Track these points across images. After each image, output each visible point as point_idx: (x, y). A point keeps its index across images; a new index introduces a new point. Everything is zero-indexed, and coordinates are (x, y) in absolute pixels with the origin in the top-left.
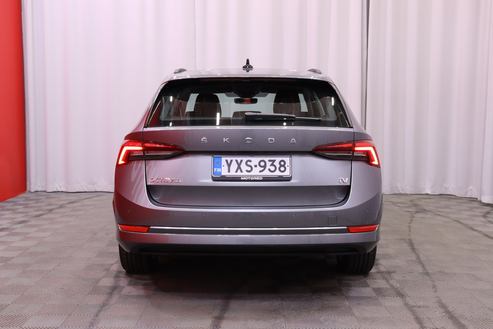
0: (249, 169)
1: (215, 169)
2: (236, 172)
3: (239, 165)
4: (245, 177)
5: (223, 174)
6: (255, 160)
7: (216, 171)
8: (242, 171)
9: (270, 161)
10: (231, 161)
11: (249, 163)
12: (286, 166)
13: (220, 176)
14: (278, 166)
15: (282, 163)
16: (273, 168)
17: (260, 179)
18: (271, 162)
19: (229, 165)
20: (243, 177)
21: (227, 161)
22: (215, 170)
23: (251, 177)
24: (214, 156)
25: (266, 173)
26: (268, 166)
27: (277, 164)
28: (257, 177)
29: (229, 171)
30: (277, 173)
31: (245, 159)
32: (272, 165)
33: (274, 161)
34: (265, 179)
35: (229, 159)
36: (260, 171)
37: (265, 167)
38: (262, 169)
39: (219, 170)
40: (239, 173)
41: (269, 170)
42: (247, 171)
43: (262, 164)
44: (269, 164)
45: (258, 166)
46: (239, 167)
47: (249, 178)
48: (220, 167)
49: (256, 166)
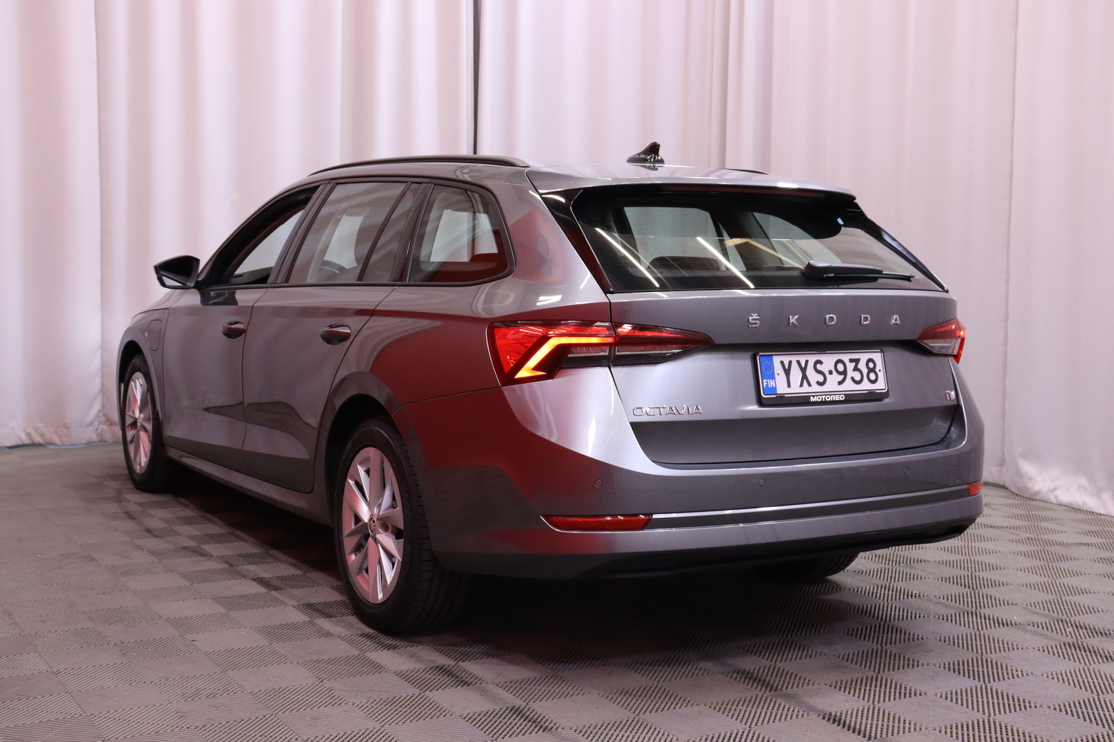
0: (821, 379)
1: (764, 381)
2: (801, 385)
3: (804, 370)
4: (817, 396)
5: (779, 391)
6: (828, 361)
7: (767, 385)
8: (810, 385)
9: (851, 361)
10: (790, 362)
11: (819, 367)
12: (877, 370)
13: (775, 396)
14: (865, 371)
15: (871, 365)
16: (857, 376)
17: (841, 399)
18: (854, 364)
19: (787, 372)
20: (814, 396)
21: (782, 363)
22: (765, 384)
23: (826, 395)
24: (761, 354)
25: (849, 386)
26: (850, 373)
27: (862, 366)
29: (789, 386)
30: (866, 386)
31: (812, 359)
32: (856, 369)
33: (857, 361)
34: (850, 398)
35: (786, 359)
36: (840, 383)
37: (844, 373)
38: (843, 376)
39: (771, 383)
40: (806, 389)
41: (852, 378)
42: (820, 384)
43: (840, 367)
44: (850, 366)
45: (834, 372)
46: (804, 377)
47: (823, 397)
48: (772, 377)
49: (831, 372)
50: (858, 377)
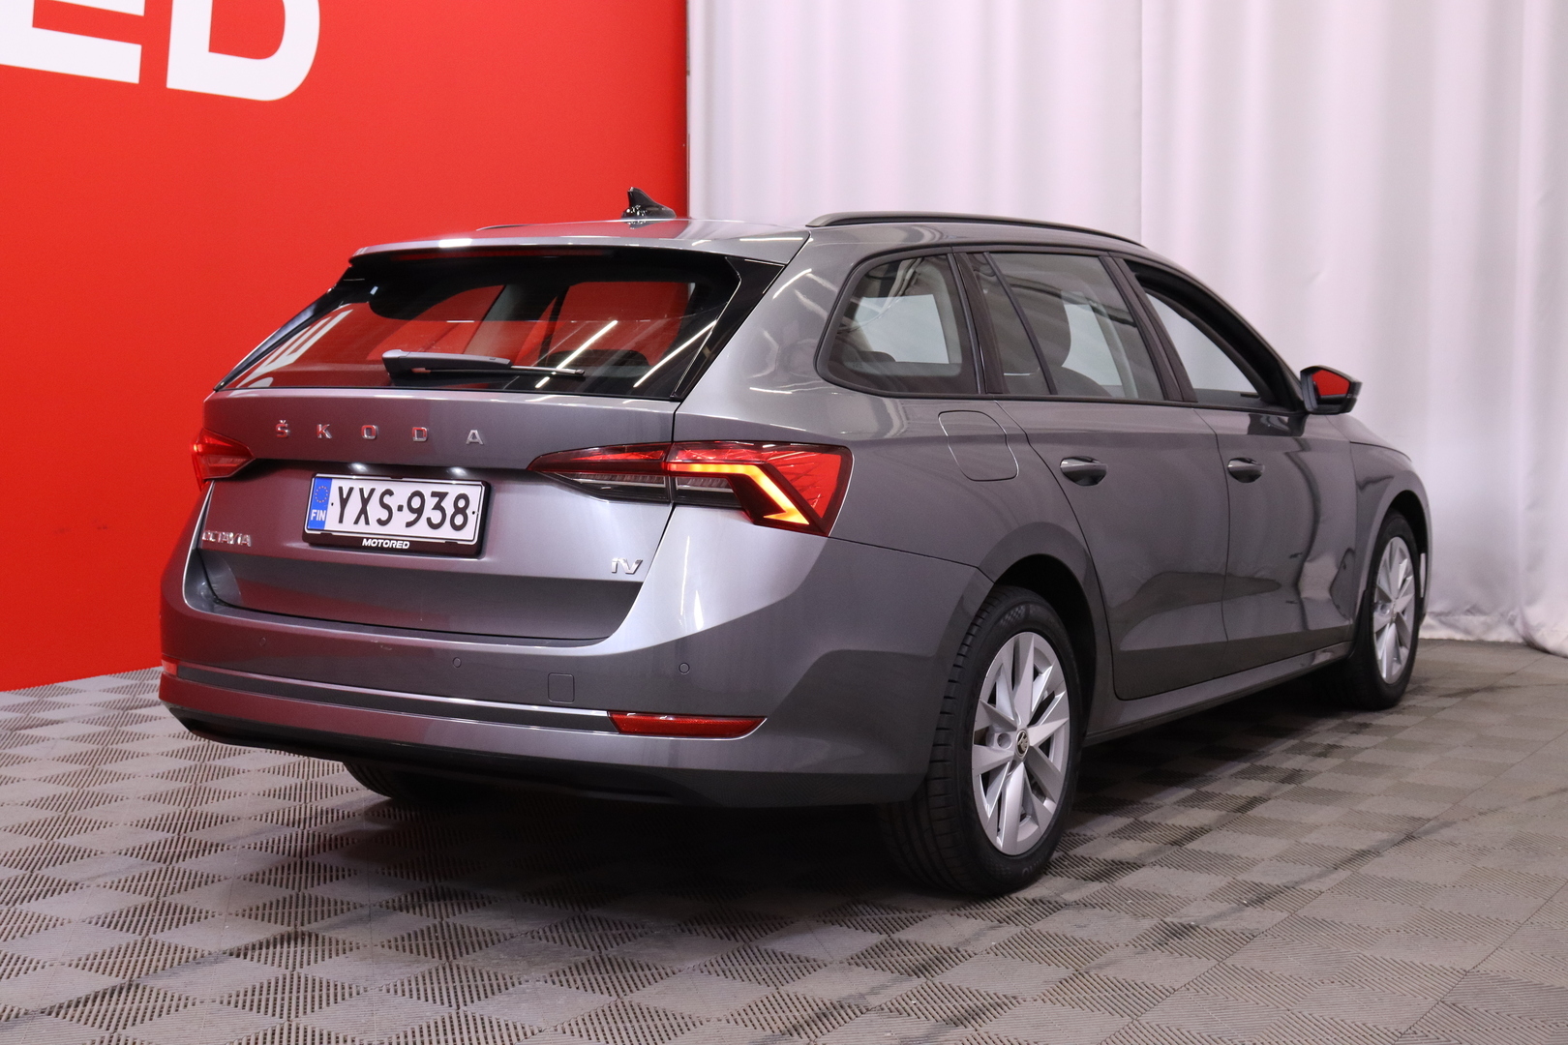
0: (384, 515)
1: (313, 511)
2: (356, 522)
3: (365, 502)
4: (372, 539)
5: (328, 527)
6: (402, 490)
7: (315, 518)
8: (368, 523)
9: (434, 494)
10: (351, 490)
11: (387, 500)
12: (469, 512)
13: (319, 533)
14: (450, 510)
15: (461, 503)
16: (436, 517)
17: (404, 547)
18: (437, 499)
19: (344, 502)
20: (368, 539)
21: (341, 489)
22: (313, 515)
23: (385, 539)
24: (318, 475)
25: (421, 531)
26: (428, 512)
27: (448, 504)
28: (397, 540)
29: (341, 521)
30: (446, 533)
31: (380, 486)
32: (437, 507)
33: (442, 496)
34: (419, 547)
35: (347, 485)
36: (409, 525)
37: (419, 511)
38: (414, 516)
39: (321, 515)
40: (361, 527)
41: (429, 520)
42: (381, 523)
43: (416, 503)
44: (430, 502)
45: (405, 508)
46: (363, 511)
47: (381, 541)
48: (324, 507)
49: (400, 508)
50: (436, 519)
